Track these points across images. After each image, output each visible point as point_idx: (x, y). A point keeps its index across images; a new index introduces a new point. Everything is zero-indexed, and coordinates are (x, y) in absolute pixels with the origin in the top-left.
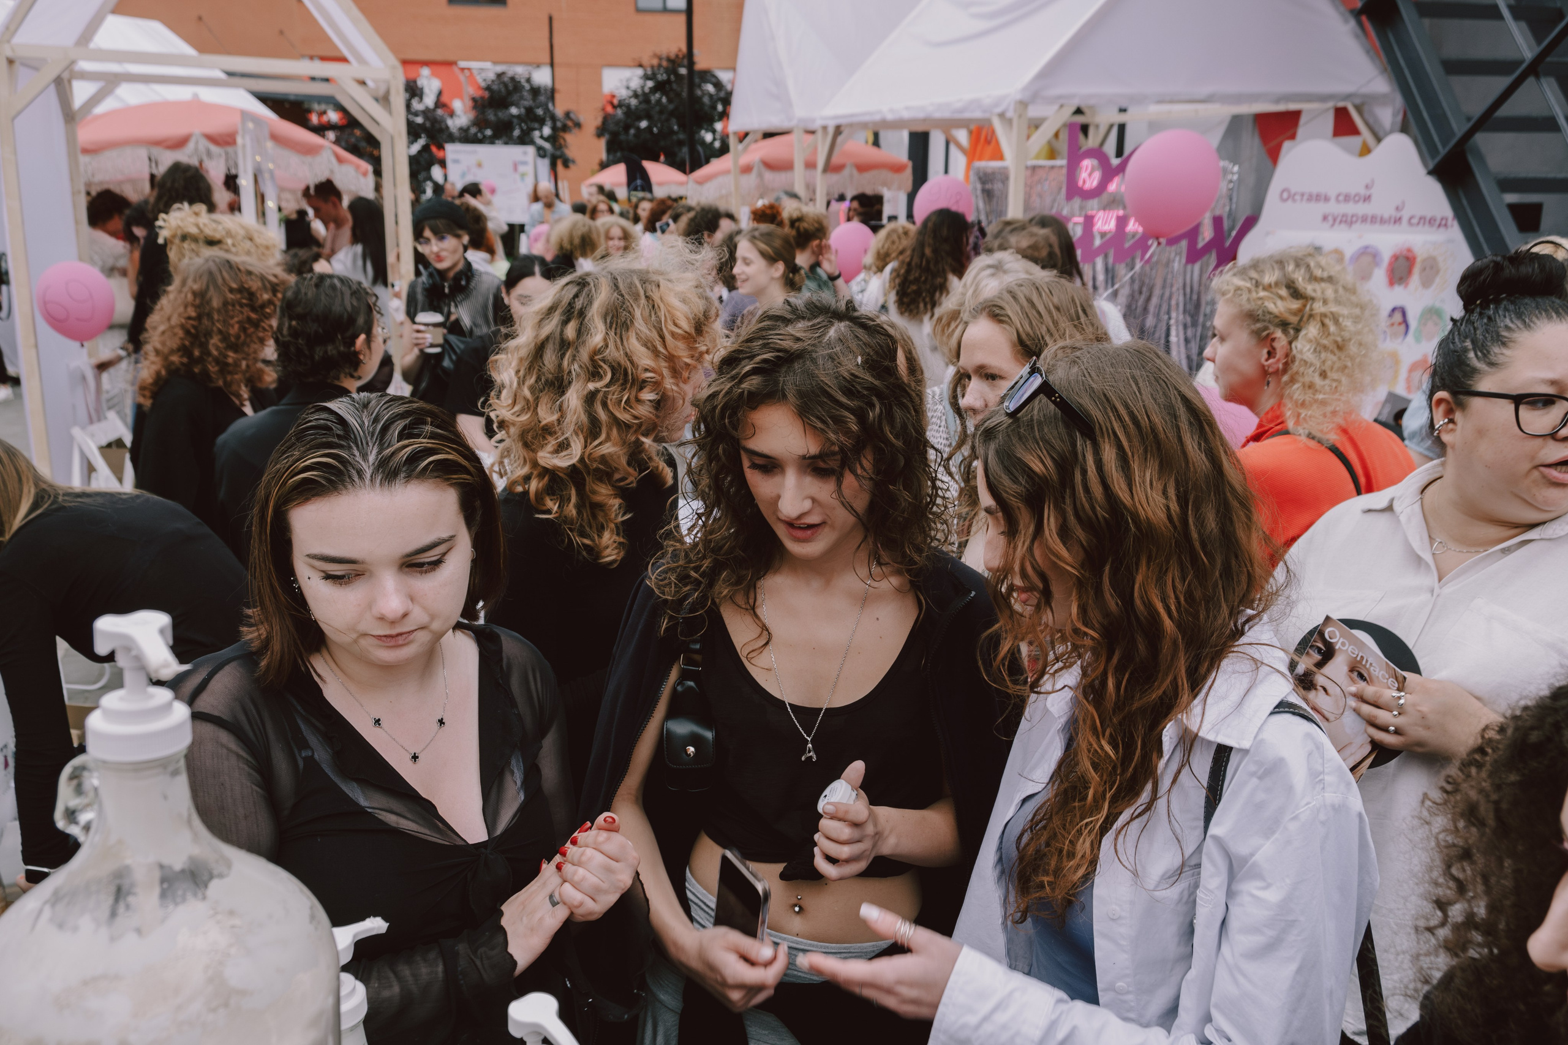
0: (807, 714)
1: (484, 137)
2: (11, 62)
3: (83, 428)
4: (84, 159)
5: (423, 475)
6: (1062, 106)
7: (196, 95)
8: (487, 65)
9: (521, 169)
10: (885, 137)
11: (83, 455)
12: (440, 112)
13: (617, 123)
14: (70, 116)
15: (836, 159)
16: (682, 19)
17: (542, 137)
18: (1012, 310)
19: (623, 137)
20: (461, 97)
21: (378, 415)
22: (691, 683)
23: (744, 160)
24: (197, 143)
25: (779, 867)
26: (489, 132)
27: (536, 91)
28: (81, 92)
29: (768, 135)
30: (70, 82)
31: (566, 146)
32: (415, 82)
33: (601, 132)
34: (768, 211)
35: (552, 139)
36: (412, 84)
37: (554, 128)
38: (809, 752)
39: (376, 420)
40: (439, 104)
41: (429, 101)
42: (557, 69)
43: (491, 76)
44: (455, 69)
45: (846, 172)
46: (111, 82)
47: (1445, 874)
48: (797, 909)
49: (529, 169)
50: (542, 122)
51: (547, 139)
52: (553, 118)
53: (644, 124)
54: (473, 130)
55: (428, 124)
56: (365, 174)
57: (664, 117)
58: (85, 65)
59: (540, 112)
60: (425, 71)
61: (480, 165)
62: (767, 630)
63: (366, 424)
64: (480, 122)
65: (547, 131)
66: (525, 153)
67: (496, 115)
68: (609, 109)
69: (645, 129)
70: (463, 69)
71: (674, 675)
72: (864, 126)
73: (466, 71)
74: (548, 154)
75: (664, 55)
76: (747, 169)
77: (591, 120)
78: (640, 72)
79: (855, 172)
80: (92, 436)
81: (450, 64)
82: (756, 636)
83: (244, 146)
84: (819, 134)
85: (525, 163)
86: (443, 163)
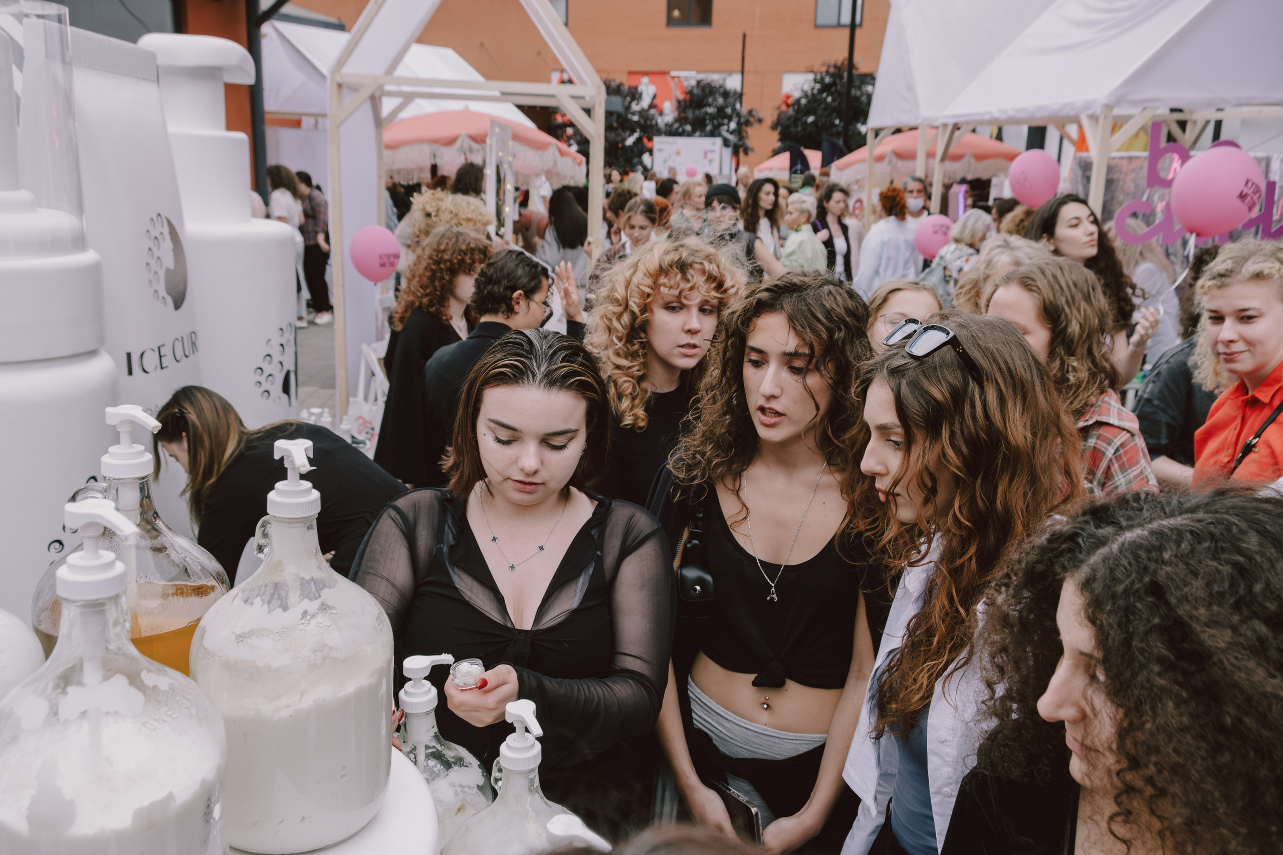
0: (771, 568)
1: (684, 131)
2: (340, 86)
3: (369, 344)
4: (387, 153)
5: (569, 387)
6: (1145, 109)
7: (467, 107)
8: (693, 74)
9: (710, 156)
10: (1006, 133)
11: (368, 365)
12: (653, 111)
13: (789, 118)
14: (379, 123)
15: (954, 149)
16: (846, 33)
17: (728, 131)
18: (1041, 283)
19: (792, 129)
20: (670, 100)
21: (552, 344)
22: (696, 542)
23: (878, 151)
24: (463, 141)
25: (752, 677)
26: (688, 128)
27: (726, 94)
28: (388, 105)
29: (898, 131)
30: (380, 98)
31: (747, 137)
32: (636, 88)
33: (774, 127)
34: (890, 194)
35: (739, 132)
36: (633, 90)
37: (739, 124)
38: (773, 594)
39: (550, 347)
40: (652, 106)
41: (645, 103)
42: (746, 76)
43: (693, 83)
44: (668, 78)
45: (966, 160)
46: (409, 98)
47: (991, 662)
48: (765, 706)
49: (716, 156)
50: (730, 119)
51: (732, 133)
52: (739, 115)
53: (811, 119)
54: (676, 125)
55: (642, 122)
56: (580, 164)
57: (827, 113)
58: (389, 88)
59: (729, 111)
60: (645, 80)
61: (678, 153)
62: (747, 509)
63: (544, 348)
64: (681, 120)
65: (733, 125)
66: (714, 143)
67: (694, 113)
68: (784, 108)
69: (812, 123)
70: (674, 78)
71: (686, 535)
72: (990, 122)
73: (676, 79)
74: (732, 144)
75: (832, 63)
76: (880, 159)
77: (769, 116)
78: (811, 76)
79: (973, 161)
80: (375, 351)
81: (664, 73)
82: (738, 511)
83: (491, 145)
84: (941, 129)
85: (713, 151)
86: (651, 152)
